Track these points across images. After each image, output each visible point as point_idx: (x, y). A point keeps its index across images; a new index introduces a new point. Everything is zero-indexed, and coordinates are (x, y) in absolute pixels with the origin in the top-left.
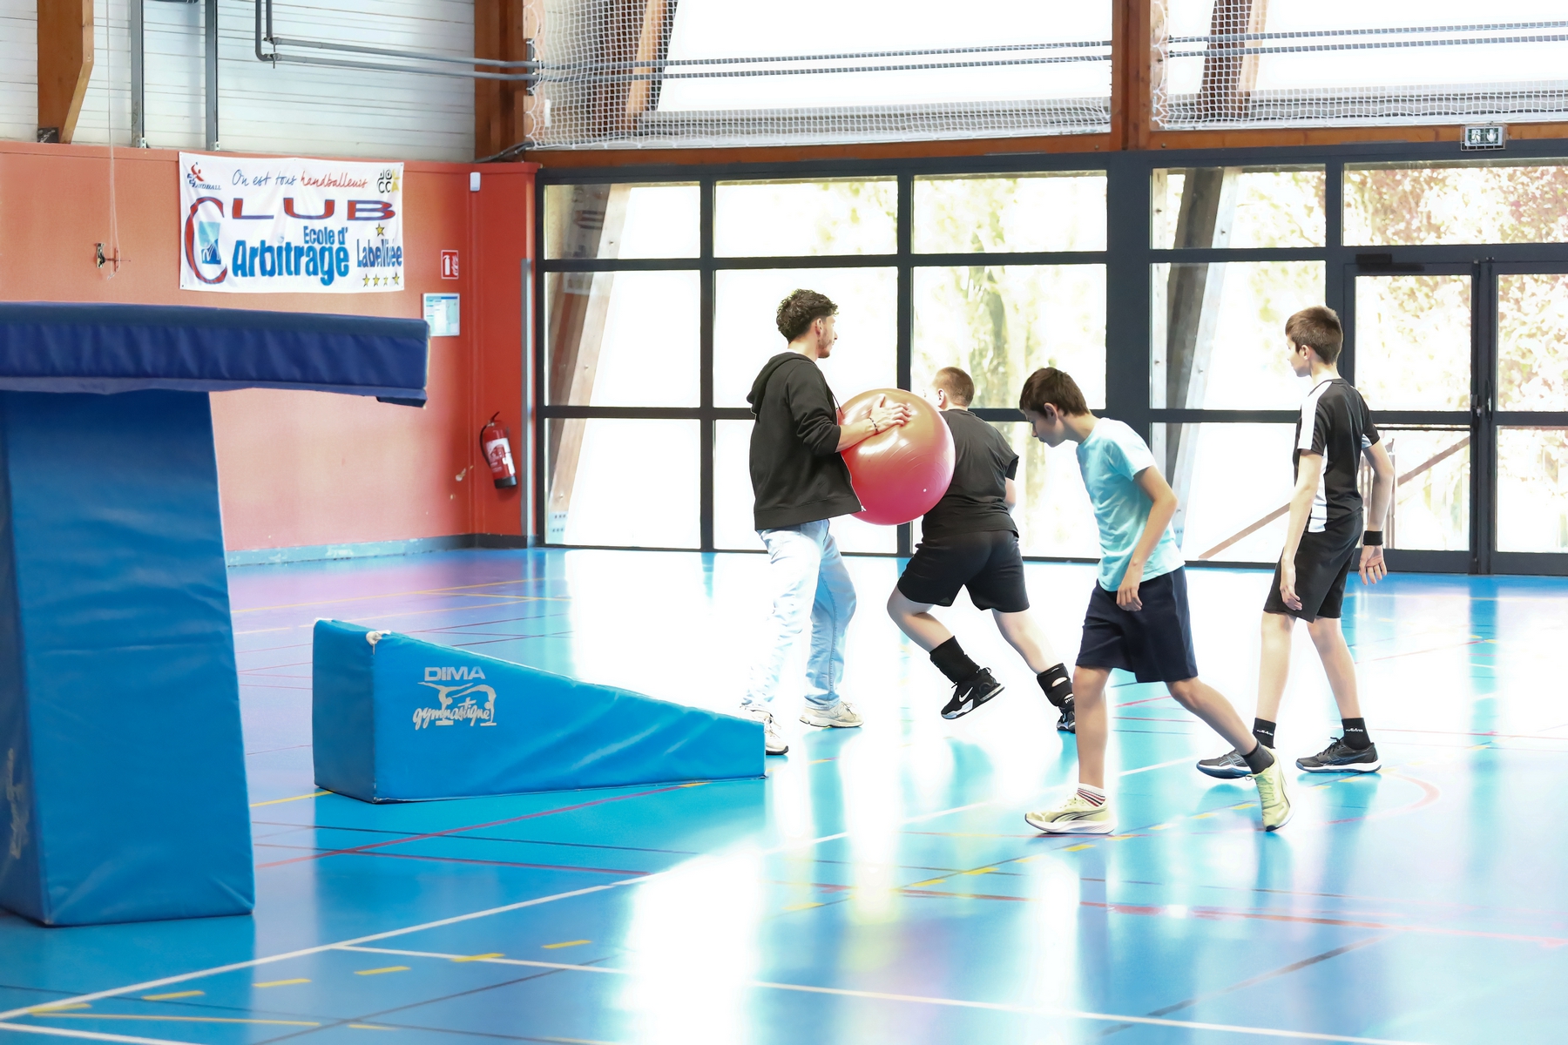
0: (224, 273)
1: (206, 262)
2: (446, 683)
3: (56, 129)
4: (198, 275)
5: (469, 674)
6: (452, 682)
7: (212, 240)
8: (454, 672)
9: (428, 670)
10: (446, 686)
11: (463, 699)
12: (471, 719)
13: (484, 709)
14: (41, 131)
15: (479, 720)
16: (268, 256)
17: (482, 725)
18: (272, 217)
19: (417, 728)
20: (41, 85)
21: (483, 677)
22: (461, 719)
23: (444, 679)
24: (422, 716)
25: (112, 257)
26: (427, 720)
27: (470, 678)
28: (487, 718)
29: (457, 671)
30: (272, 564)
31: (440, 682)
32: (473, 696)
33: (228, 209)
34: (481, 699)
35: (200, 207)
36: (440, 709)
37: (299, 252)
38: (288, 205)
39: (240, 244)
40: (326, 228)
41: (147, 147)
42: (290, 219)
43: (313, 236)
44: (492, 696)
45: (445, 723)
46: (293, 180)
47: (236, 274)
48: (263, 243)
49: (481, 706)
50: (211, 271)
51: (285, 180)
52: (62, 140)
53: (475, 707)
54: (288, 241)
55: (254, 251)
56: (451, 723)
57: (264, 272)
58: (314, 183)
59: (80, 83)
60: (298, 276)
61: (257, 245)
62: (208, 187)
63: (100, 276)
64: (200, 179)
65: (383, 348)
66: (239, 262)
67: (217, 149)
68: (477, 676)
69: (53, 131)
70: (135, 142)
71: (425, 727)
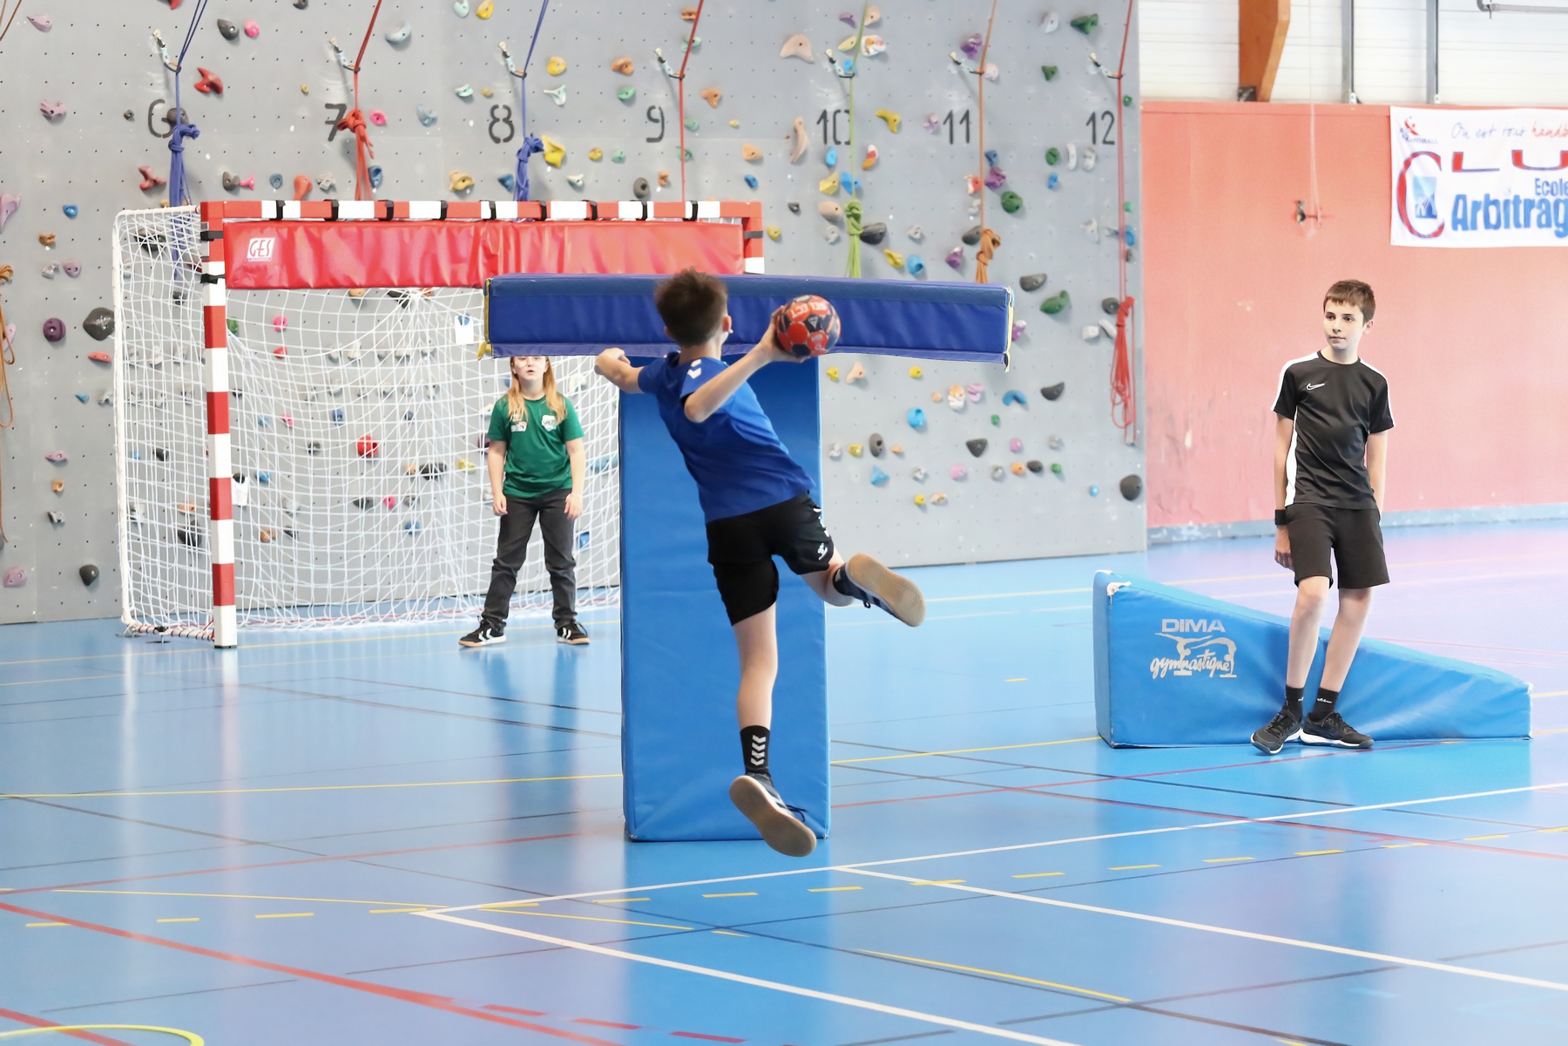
0: (1441, 228)
1: (1420, 216)
2: (1185, 635)
3: (1255, 88)
4: (1411, 229)
5: (1208, 627)
6: (1190, 634)
7: (1428, 194)
8: (1193, 624)
9: (1165, 622)
10: (1185, 638)
11: (1202, 651)
12: (1210, 671)
13: (1224, 661)
14: (1241, 91)
15: (1218, 672)
16: (1492, 210)
17: (1221, 676)
18: (1498, 170)
19: (1154, 677)
20: (1242, 45)
21: (1223, 630)
22: (1200, 670)
23: (1182, 630)
24: (1159, 666)
25: (1312, 213)
26: (1165, 670)
27: (1210, 630)
28: (1227, 670)
29: (1196, 623)
30: (1496, 522)
31: (1178, 634)
32: (1211, 648)
33: (1447, 161)
34: (1221, 652)
35: (1414, 162)
36: (1178, 659)
37: (1529, 204)
38: (1517, 158)
39: (1460, 198)
40: (1561, 180)
41: (1358, 101)
42: (1518, 170)
43: (1546, 188)
44: (1232, 649)
45: (1183, 673)
46: (1523, 131)
47: (1455, 228)
48: (1487, 196)
49: (1220, 657)
50: (1425, 226)
51: (1513, 132)
52: (1259, 98)
53: (1215, 659)
54: (1517, 193)
55: (1476, 205)
56: (1190, 673)
57: (1487, 225)
58: (1547, 134)
59: (1276, 41)
60: (1527, 230)
61: (1481, 198)
62: (1424, 141)
63: (1302, 233)
64: (1414, 133)
65: (962, 314)
66: (1460, 215)
67: (1437, 102)
68: (1216, 629)
69: (1251, 90)
70: (1345, 99)
71: (1162, 676)
